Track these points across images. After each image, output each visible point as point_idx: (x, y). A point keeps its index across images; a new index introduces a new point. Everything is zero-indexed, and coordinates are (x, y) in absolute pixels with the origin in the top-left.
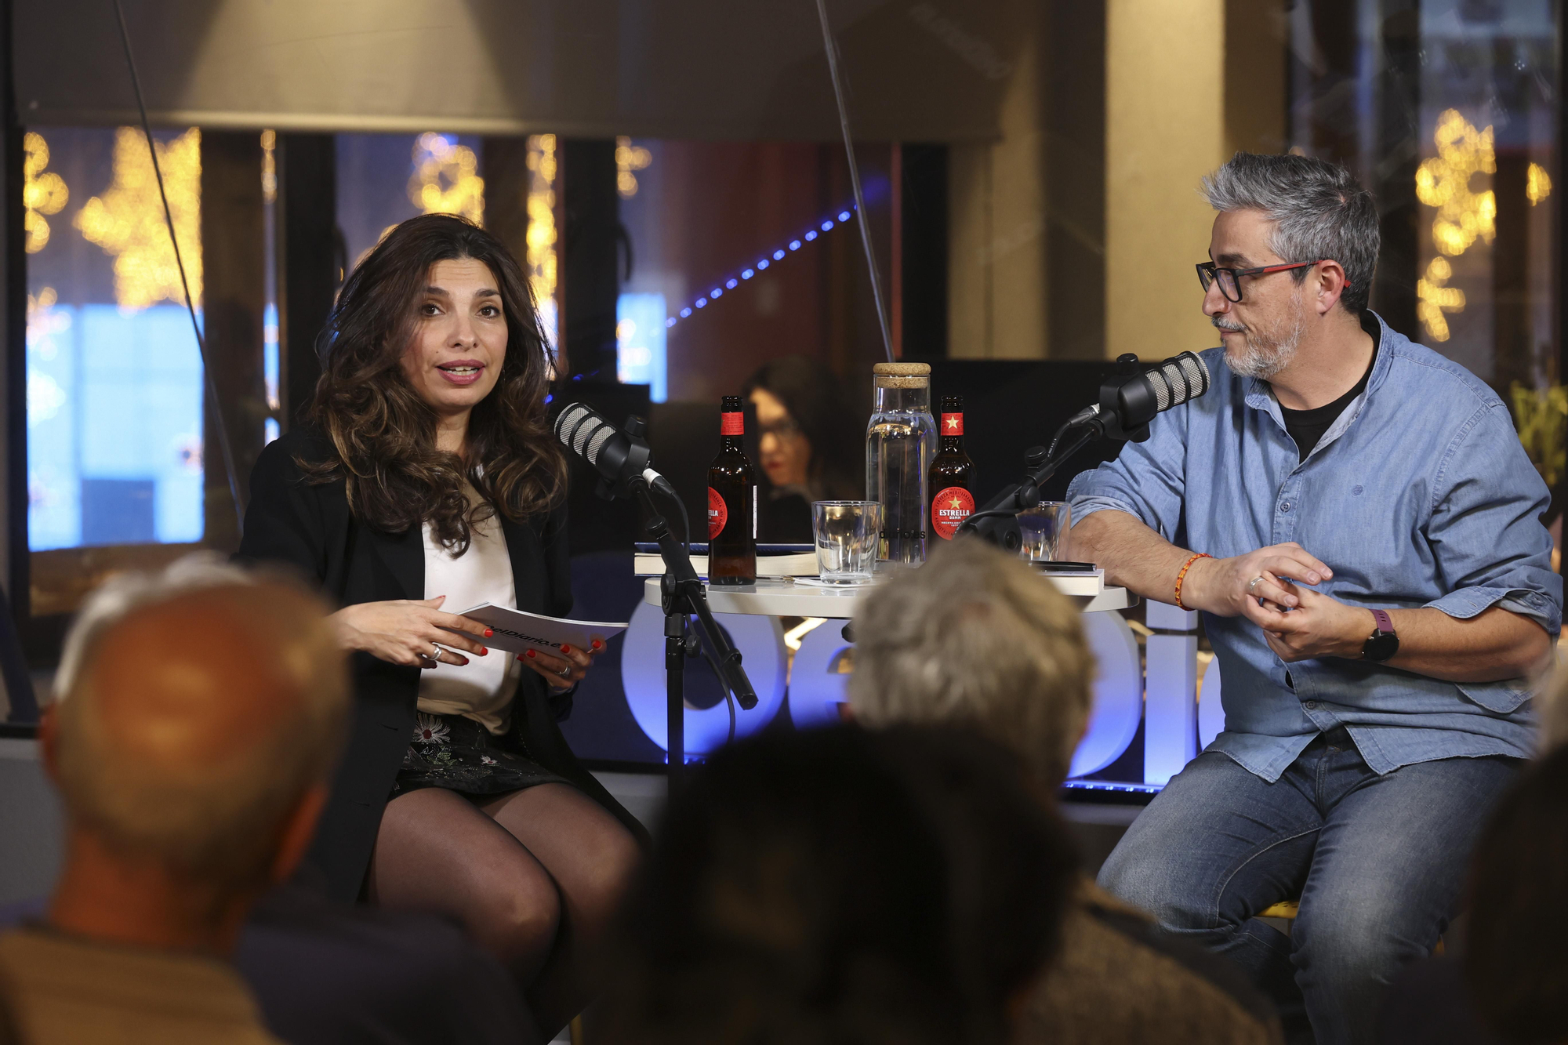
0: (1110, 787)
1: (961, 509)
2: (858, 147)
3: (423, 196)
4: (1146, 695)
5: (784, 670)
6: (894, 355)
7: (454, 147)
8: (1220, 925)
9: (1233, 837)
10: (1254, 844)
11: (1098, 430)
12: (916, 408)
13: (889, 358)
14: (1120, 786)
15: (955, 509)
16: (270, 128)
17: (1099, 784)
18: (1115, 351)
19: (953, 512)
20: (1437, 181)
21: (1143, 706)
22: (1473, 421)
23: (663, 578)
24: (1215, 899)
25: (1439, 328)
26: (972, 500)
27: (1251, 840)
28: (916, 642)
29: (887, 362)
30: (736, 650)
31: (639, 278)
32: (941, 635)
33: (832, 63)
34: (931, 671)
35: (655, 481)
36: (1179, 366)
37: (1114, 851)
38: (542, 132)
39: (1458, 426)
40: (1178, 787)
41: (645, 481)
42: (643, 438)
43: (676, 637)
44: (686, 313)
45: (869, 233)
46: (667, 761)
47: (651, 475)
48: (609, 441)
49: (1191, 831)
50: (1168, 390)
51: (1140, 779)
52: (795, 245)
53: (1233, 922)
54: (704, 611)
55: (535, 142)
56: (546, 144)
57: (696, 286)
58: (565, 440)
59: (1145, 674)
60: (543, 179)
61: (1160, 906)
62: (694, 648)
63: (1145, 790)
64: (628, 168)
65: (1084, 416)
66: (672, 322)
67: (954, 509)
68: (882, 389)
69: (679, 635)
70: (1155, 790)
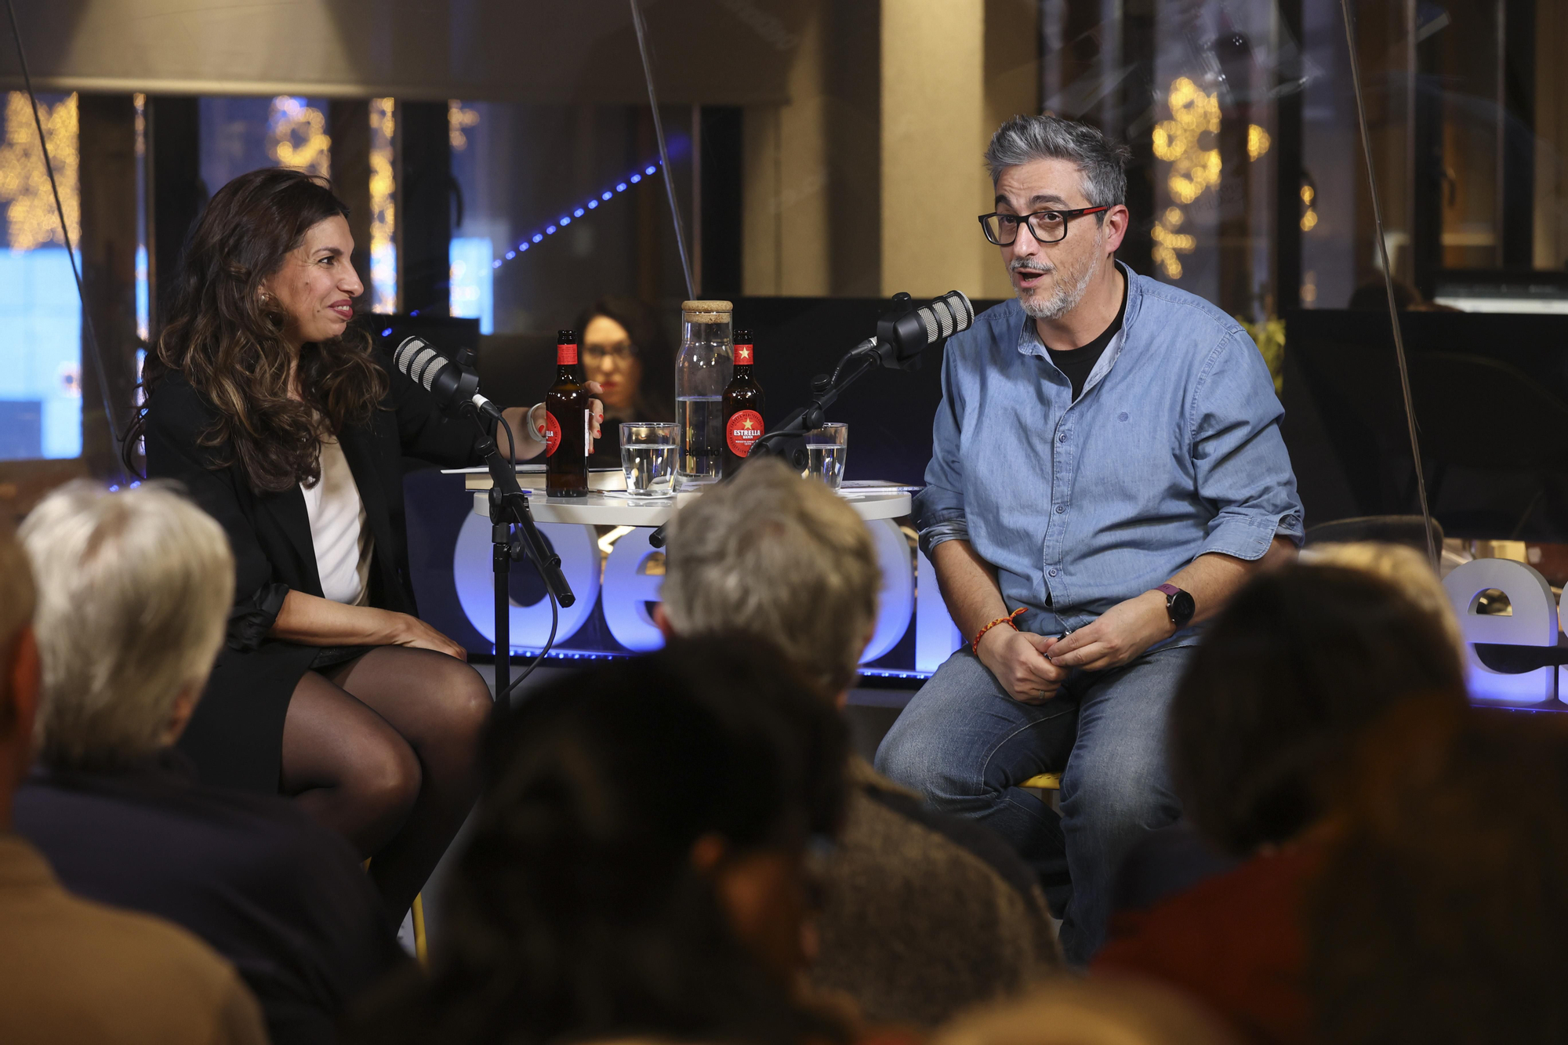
0: (886, 673)
1: (753, 429)
2: (662, 108)
3: (279, 152)
4: (917, 593)
5: (598, 572)
6: (695, 292)
7: (305, 109)
8: (985, 792)
9: (996, 716)
10: (1014, 723)
11: (875, 360)
12: (719, 340)
13: (691, 296)
14: (895, 672)
15: (748, 429)
16: (141, 91)
17: (876, 671)
18: (889, 290)
19: (746, 432)
20: (1171, 140)
21: (915, 601)
22: (1219, 350)
23: (491, 492)
24: (980, 770)
25: (1174, 268)
26: (762, 422)
27: (1012, 719)
28: (720, 556)
29: (689, 300)
30: (556, 555)
31: (468, 224)
32: (741, 551)
33: (640, 35)
34: (732, 582)
35: (485, 406)
36: (947, 304)
37: (892, 727)
38: (383, 96)
39: (1207, 356)
40: (946, 673)
41: (474, 406)
42: (472, 368)
43: (502, 544)
44: (511, 255)
45: (673, 186)
46: (494, 653)
47: (480, 400)
48: (443, 369)
49: (960, 710)
50: (938, 324)
51: (913, 667)
52: (607, 196)
53: (996, 790)
54: (527, 520)
55: (378, 104)
56: (388, 105)
57: (519, 232)
58: (403, 369)
59: (916, 573)
60: (384, 135)
61: (932, 774)
62: (518, 554)
63: (916, 676)
64: (458, 126)
65: (863, 348)
66: (498, 264)
67: (746, 430)
68: (689, 325)
69: (505, 541)
70: (925, 677)
